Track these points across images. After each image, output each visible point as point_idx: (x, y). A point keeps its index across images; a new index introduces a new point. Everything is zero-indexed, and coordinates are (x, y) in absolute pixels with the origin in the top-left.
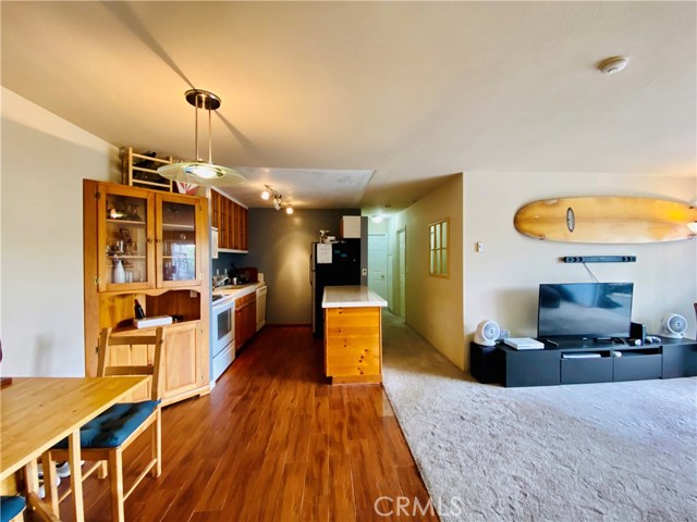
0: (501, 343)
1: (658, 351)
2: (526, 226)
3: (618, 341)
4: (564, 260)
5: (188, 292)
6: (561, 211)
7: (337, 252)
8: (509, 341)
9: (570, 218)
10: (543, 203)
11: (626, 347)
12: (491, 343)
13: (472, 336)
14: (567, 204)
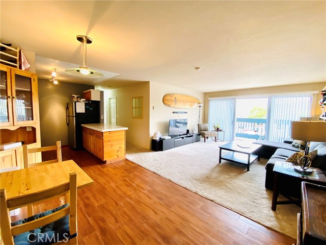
0: (160, 138)
1: (192, 136)
2: (165, 102)
3: (184, 134)
4: (174, 112)
5: (25, 128)
6: (173, 98)
7: (88, 107)
8: (162, 137)
9: (176, 100)
10: (170, 94)
11: (186, 136)
12: (158, 139)
13: (152, 137)
14: (175, 96)
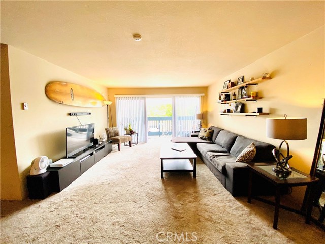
1: (103, 147)
2: (52, 95)
4: (70, 114)
6: (67, 90)
9: (72, 93)
14: (70, 86)
